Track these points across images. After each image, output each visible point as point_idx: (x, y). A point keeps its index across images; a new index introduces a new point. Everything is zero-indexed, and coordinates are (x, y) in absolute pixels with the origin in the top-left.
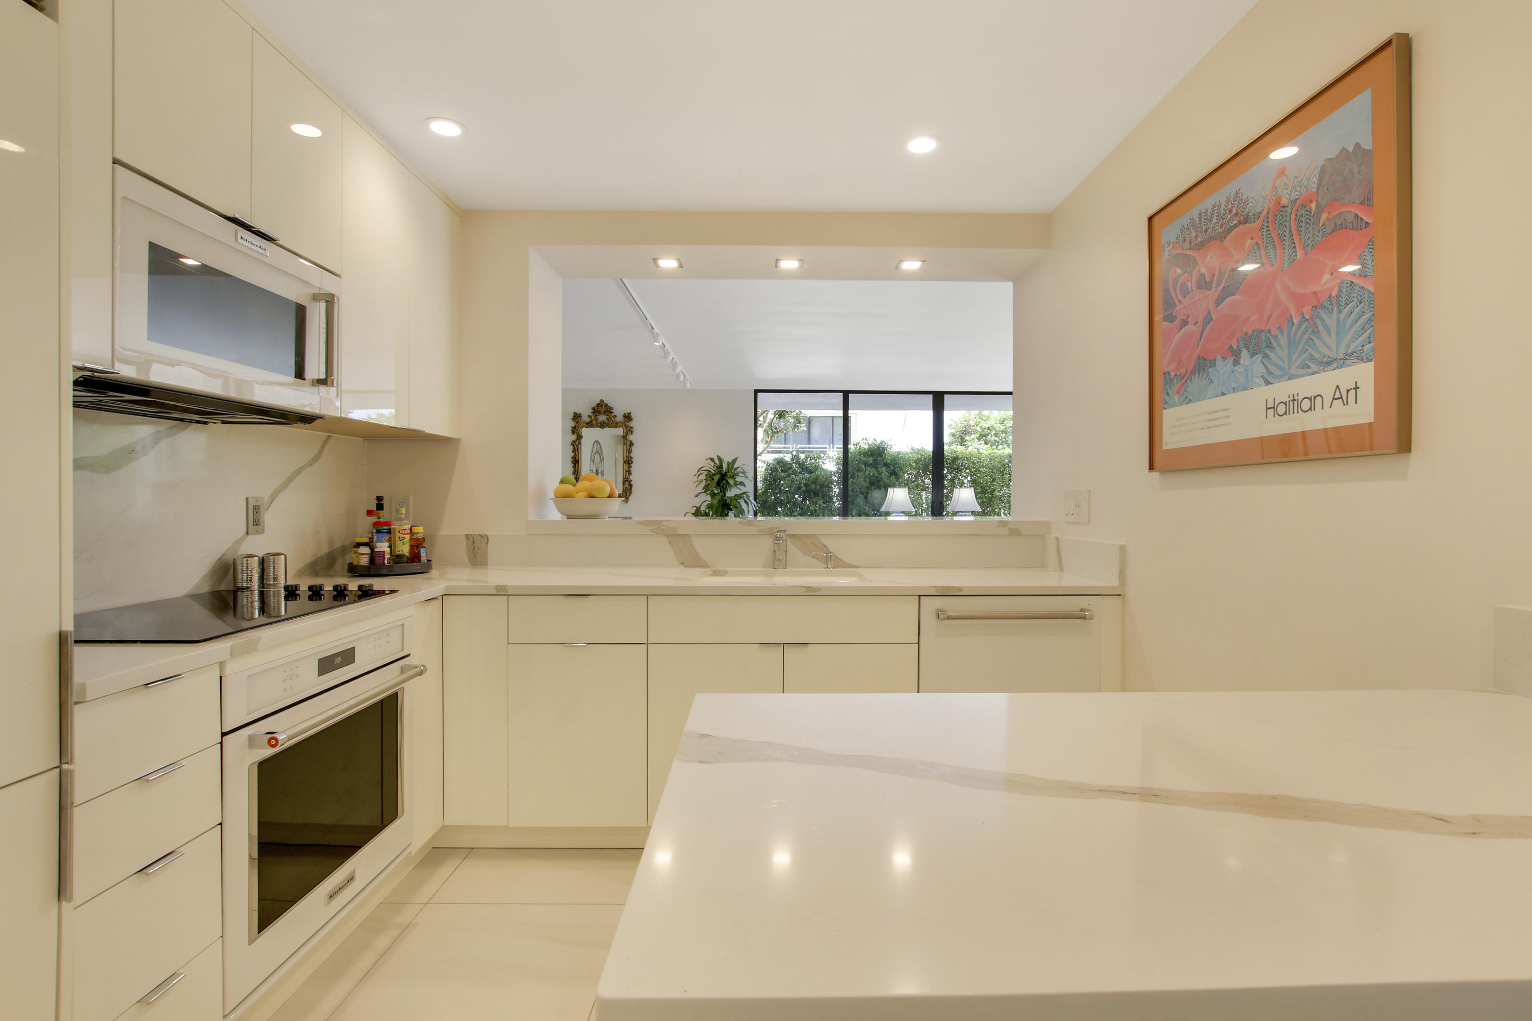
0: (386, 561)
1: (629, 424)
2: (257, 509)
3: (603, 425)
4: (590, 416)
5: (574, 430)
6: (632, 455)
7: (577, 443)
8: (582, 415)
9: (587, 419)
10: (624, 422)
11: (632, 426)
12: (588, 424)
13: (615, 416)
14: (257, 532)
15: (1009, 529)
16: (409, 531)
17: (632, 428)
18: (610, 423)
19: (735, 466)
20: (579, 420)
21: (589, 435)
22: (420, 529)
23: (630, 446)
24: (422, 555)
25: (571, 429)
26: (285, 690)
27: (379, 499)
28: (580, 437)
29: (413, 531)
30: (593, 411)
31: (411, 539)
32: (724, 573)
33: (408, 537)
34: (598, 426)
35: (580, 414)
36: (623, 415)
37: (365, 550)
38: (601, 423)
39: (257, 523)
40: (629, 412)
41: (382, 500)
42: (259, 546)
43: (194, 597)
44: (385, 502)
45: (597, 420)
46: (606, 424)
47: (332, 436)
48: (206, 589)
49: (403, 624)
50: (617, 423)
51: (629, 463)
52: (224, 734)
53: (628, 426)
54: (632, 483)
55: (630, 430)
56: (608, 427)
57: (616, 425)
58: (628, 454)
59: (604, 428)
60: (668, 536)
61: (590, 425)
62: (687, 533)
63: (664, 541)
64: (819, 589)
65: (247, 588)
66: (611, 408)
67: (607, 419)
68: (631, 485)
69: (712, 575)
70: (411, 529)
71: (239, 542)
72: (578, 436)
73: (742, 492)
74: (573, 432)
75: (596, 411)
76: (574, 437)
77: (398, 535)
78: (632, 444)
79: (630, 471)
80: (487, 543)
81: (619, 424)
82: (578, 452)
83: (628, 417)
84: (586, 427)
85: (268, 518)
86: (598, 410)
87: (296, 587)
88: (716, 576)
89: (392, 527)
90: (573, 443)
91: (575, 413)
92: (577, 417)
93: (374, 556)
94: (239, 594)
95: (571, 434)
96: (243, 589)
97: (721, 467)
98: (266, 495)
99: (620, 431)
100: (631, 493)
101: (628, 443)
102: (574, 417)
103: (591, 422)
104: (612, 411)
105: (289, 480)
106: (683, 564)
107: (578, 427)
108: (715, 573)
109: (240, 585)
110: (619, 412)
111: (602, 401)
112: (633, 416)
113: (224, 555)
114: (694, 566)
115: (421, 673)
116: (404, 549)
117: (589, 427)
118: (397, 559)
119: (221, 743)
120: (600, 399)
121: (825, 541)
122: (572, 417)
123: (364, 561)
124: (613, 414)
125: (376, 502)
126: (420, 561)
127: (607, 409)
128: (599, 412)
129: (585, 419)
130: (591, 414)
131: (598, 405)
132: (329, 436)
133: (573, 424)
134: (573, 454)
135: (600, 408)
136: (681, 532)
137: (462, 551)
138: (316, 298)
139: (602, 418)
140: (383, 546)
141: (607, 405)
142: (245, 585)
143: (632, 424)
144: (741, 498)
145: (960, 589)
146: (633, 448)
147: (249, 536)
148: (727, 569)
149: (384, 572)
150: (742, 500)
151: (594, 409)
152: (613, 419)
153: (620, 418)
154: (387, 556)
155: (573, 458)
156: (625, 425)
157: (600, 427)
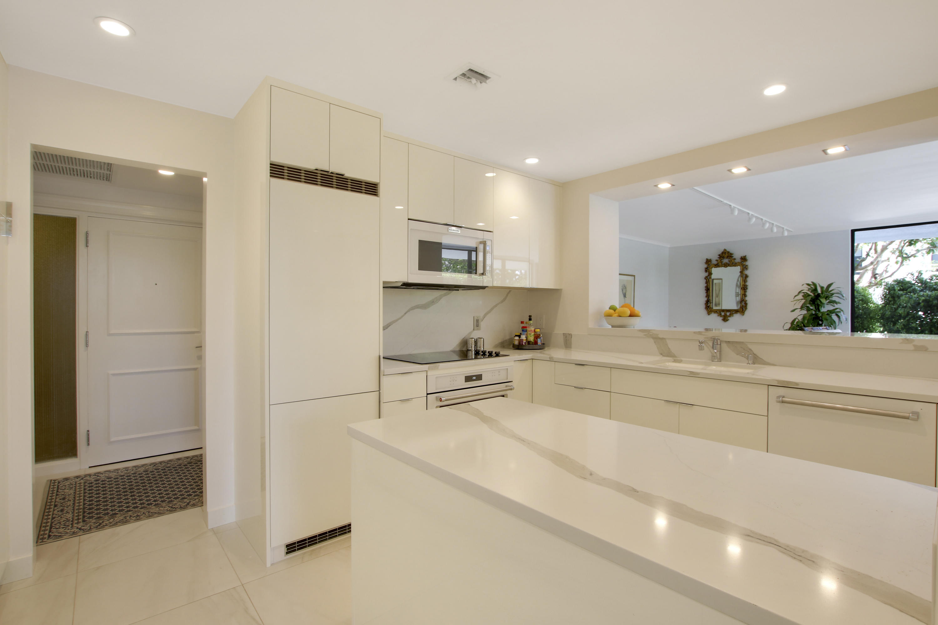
0: (524, 343)
1: (744, 263)
2: (477, 321)
3: (726, 265)
4: (717, 260)
5: (707, 270)
6: (747, 284)
7: (708, 277)
8: (712, 260)
9: (715, 263)
10: (741, 262)
11: (747, 265)
12: (716, 265)
13: (735, 259)
14: (478, 329)
15: (915, 346)
16: (534, 331)
17: (747, 266)
18: (732, 264)
19: (830, 289)
20: (710, 263)
21: (717, 272)
22: (538, 330)
23: (746, 278)
24: (538, 342)
25: (704, 269)
26: (451, 384)
27: (530, 316)
28: (710, 274)
29: (535, 331)
30: (719, 257)
31: (534, 334)
32: (680, 361)
33: (533, 333)
34: (722, 266)
35: (710, 259)
36: (740, 257)
37: (517, 338)
38: (724, 264)
39: (478, 326)
40: (744, 255)
41: (531, 317)
42: (476, 335)
43: (454, 351)
44: (532, 318)
45: (722, 262)
46: (728, 264)
47: (511, 290)
48: (458, 349)
49: (507, 369)
50: (736, 263)
51: (744, 289)
52: (427, 394)
53: (744, 265)
54: (747, 302)
55: (745, 267)
56: (730, 266)
57: (735, 265)
58: (744, 283)
59: (726, 267)
60: (653, 338)
61: (717, 266)
62: (664, 337)
63: (652, 341)
64: (698, 374)
65: (471, 350)
66: (731, 254)
67: (729, 261)
68: (746, 304)
69: (673, 362)
70: (535, 330)
71: (470, 333)
72: (709, 273)
73: (834, 308)
74: (706, 271)
75: (721, 257)
76: (707, 274)
77: (529, 332)
78: (747, 276)
79: (746, 294)
80: (571, 338)
81: (738, 264)
82: (709, 283)
83: (744, 259)
84: (715, 268)
85: (482, 324)
86: (722, 256)
87: (492, 352)
88: (676, 362)
89: (527, 329)
90: (706, 278)
91: (707, 259)
92: (708, 261)
93: (521, 341)
94: (468, 352)
95: (705, 272)
96: (469, 350)
97: (816, 290)
98: (482, 315)
99: (738, 269)
100: (746, 309)
101: (744, 276)
102: (706, 261)
103: (718, 264)
104: (732, 256)
105: (492, 309)
106: (661, 354)
107: (709, 268)
108: (675, 361)
109: (468, 349)
110: (737, 255)
111: (725, 250)
112: (747, 258)
113: (464, 337)
114: (668, 356)
115: (511, 389)
116: (531, 339)
117: (717, 267)
118: (529, 343)
119: (427, 396)
120: (723, 249)
121: (750, 346)
122: (705, 262)
123: (516, 343)
124: (733, 258)
125: (529, 318)
126: (537, 344)
127: (729, 255)
128: (723, 257)
129: (714, 262)
130: (718, 259)
131: (723, 253)
132: (510, 291)
133: (706, 266)
134: (706, 285)
135: (724, 254)
136: (661, 336)
137: (561, 340)
138: (481, 243)
139: (726, 261)
140: (523, 337)
141: (728, 252)
142: (470, 349)
143: (747, 263)
144: (833, 313)
145: (797, 384)
146: (748, 279)
147: (475, 331)
148: (683, 359)
149: (524, 348)
150: (834, 314)
151: (719, 255)
152: (733, 261)
153: (738, 260)
154: (524, 341)
155: (706, 287)
156: (742, 264)
157: (724, 267)
